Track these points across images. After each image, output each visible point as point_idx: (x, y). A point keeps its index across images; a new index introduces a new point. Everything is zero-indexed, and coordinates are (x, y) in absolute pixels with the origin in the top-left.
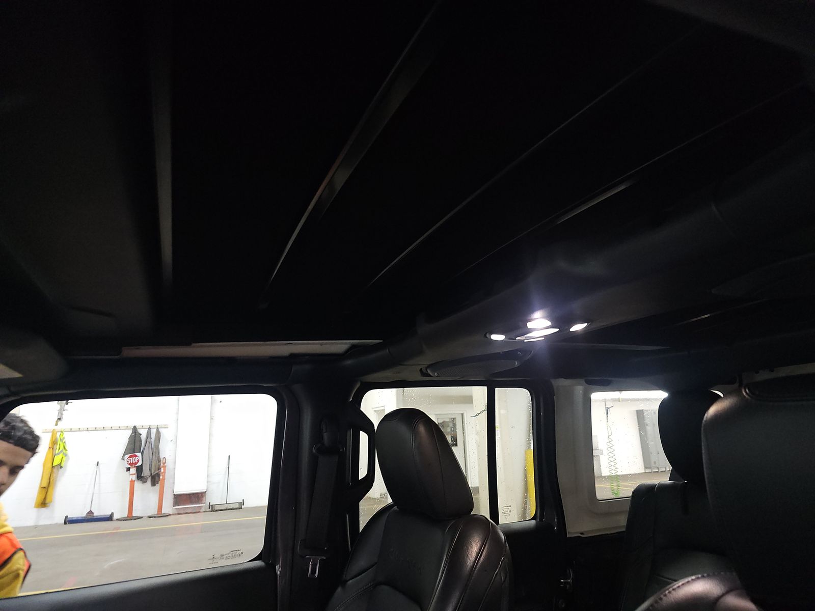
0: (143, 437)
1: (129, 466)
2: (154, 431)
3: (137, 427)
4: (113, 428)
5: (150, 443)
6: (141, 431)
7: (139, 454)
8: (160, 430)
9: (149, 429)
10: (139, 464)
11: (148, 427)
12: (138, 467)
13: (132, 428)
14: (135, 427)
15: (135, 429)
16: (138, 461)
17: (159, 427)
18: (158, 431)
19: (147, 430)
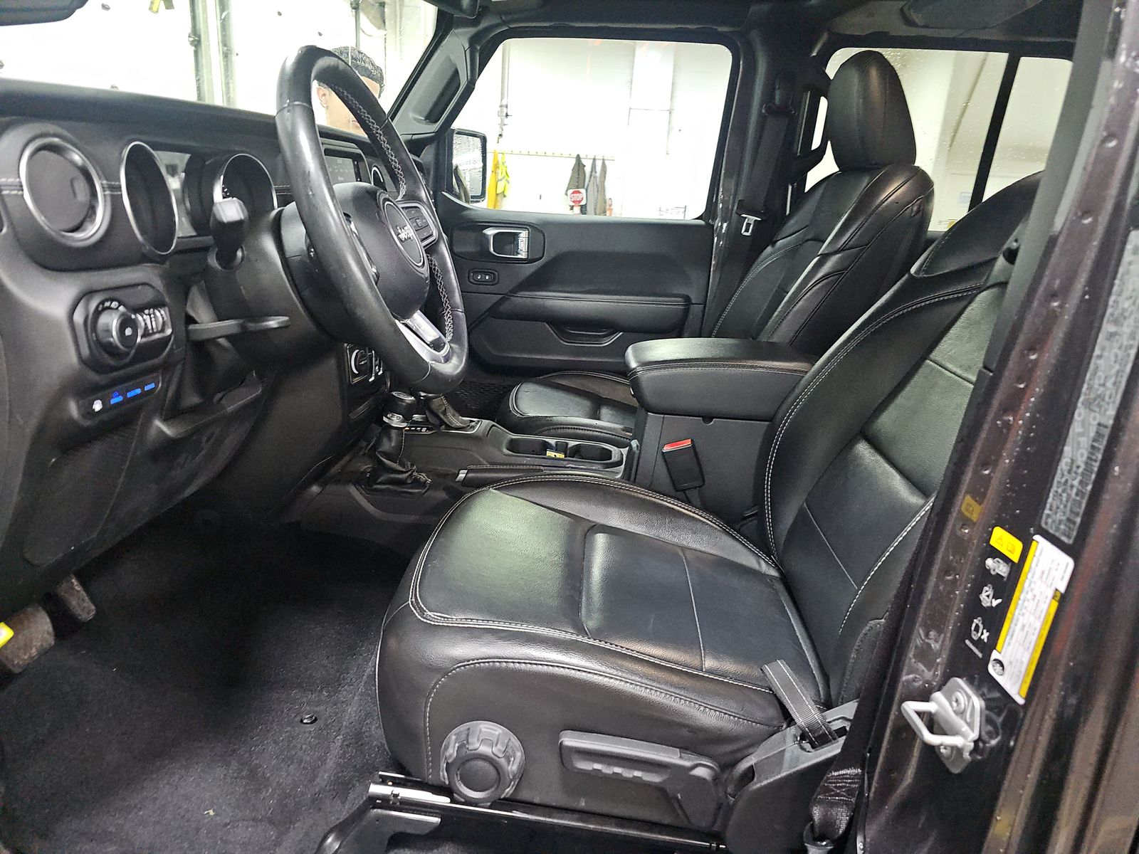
0: (588, 169)
1: (573, 204)
2: (599, 164)
3: (581, 157)
4: (555, 155)
5: (595, 178)
6: (584, 161)
7: (583, 191)
8: (606, 162)
9: (594, 160)
10: (583, 203)
11: (593, 157)
12: (582, 206)
13: (575, 156)
14: (578, 155)
15: (578, 158)
16: (582, 198)
17: (605, 158)
18: (604, 163)
19: (592, 160)
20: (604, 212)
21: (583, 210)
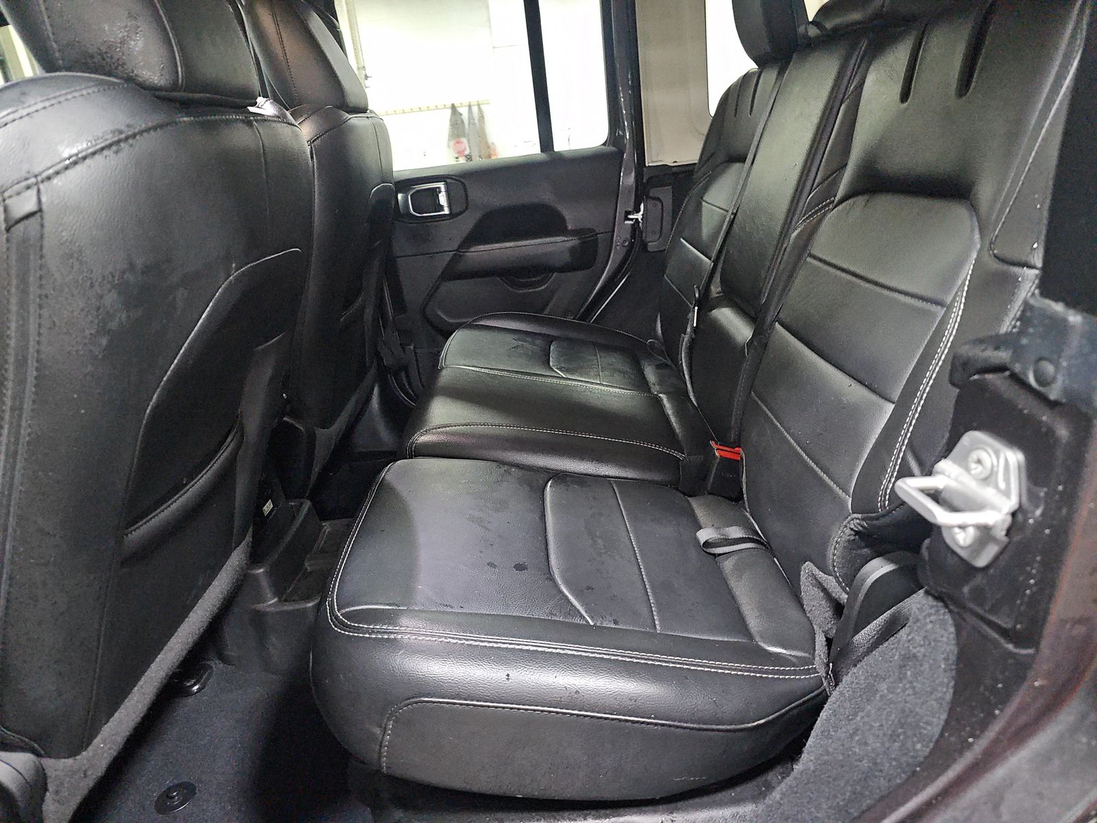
0: (465, 116)
1: (457, 155)
2: (475, 109)
3: (456, 105)
4: (422, 109)
5: (474, 124)
6: (460, 110)
7: (464, 140)
8: (481, 106)
9: (470, 107)
10: (467, 152)
11: (467, 104)
12: (466, 156)
13: (450, 106)
14: (453, 105)
15: (453, 107)
16: (465, 149)
17: (480, 103)
18: (480, 109)
19: (467, 108)
20: (489, 156)
21: (469, 158)
